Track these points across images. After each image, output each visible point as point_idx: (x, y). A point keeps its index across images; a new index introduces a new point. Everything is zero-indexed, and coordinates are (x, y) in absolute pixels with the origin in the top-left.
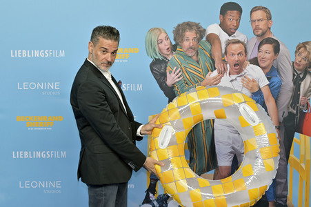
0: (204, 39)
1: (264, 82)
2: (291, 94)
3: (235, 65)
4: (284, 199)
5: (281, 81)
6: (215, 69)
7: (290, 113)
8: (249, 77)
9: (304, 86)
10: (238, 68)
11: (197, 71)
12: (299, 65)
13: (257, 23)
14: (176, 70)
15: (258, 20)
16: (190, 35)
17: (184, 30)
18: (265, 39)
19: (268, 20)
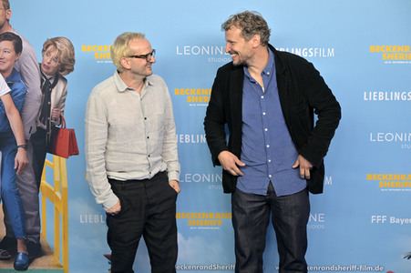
1: (4, 89)
4: (36, 236)
5: (25, 88)
12: (48, 68)
18: (3, 34)
19: (6, 9)
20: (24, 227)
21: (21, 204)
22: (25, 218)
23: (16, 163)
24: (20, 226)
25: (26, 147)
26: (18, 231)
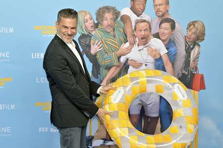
0: (119, 19)
1: (164, 51)
2: (184, 60)
3: (142, 38)
5: (176, 50)
6: (127, 41)
7: (183, 74)
8: (152, 47)
9: (193, 54)
10: (145, 40)
11: (113, 43)
12: (190, 39)
13: (158, 7)
14: (98, 42)
15: (159, 5)
16: (108, 16)
17: (104, 12)
18: (164, 19)
19: (167, 5)
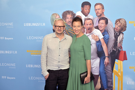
20: (107, 85)
21: (106, 77)
22: (107, 82)
23: (105, 62)
24: (106, 85)
25: (108, 57)
26: (105, 86)
